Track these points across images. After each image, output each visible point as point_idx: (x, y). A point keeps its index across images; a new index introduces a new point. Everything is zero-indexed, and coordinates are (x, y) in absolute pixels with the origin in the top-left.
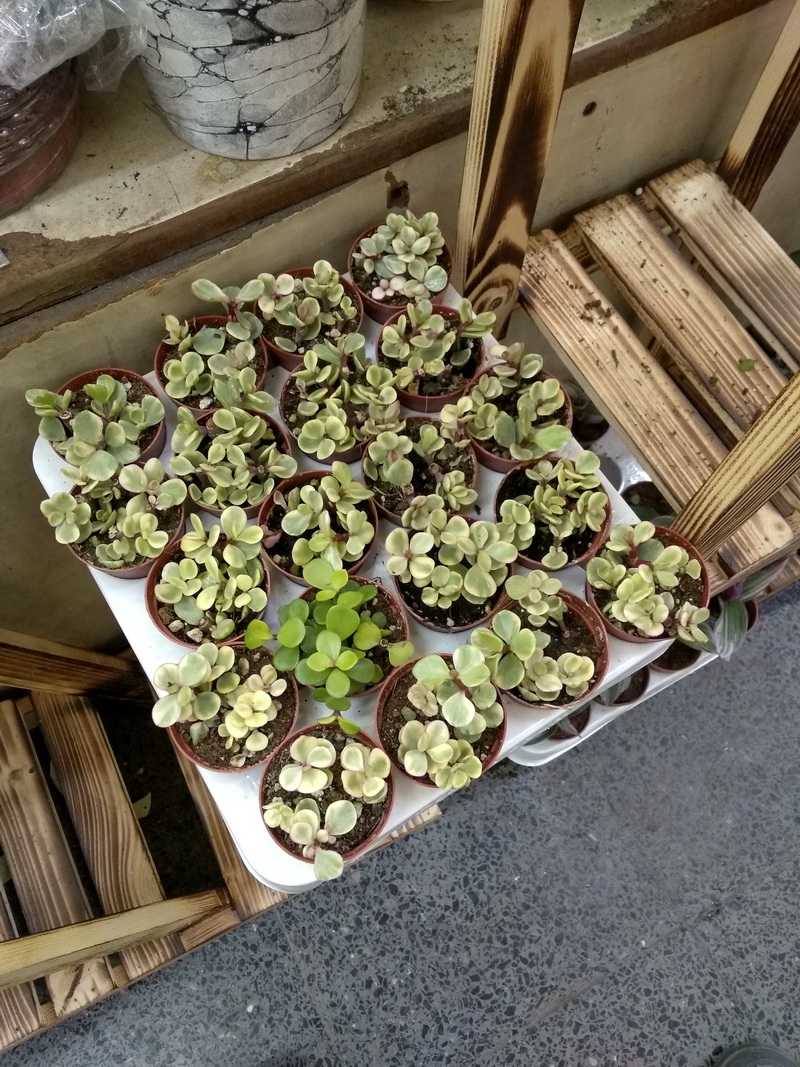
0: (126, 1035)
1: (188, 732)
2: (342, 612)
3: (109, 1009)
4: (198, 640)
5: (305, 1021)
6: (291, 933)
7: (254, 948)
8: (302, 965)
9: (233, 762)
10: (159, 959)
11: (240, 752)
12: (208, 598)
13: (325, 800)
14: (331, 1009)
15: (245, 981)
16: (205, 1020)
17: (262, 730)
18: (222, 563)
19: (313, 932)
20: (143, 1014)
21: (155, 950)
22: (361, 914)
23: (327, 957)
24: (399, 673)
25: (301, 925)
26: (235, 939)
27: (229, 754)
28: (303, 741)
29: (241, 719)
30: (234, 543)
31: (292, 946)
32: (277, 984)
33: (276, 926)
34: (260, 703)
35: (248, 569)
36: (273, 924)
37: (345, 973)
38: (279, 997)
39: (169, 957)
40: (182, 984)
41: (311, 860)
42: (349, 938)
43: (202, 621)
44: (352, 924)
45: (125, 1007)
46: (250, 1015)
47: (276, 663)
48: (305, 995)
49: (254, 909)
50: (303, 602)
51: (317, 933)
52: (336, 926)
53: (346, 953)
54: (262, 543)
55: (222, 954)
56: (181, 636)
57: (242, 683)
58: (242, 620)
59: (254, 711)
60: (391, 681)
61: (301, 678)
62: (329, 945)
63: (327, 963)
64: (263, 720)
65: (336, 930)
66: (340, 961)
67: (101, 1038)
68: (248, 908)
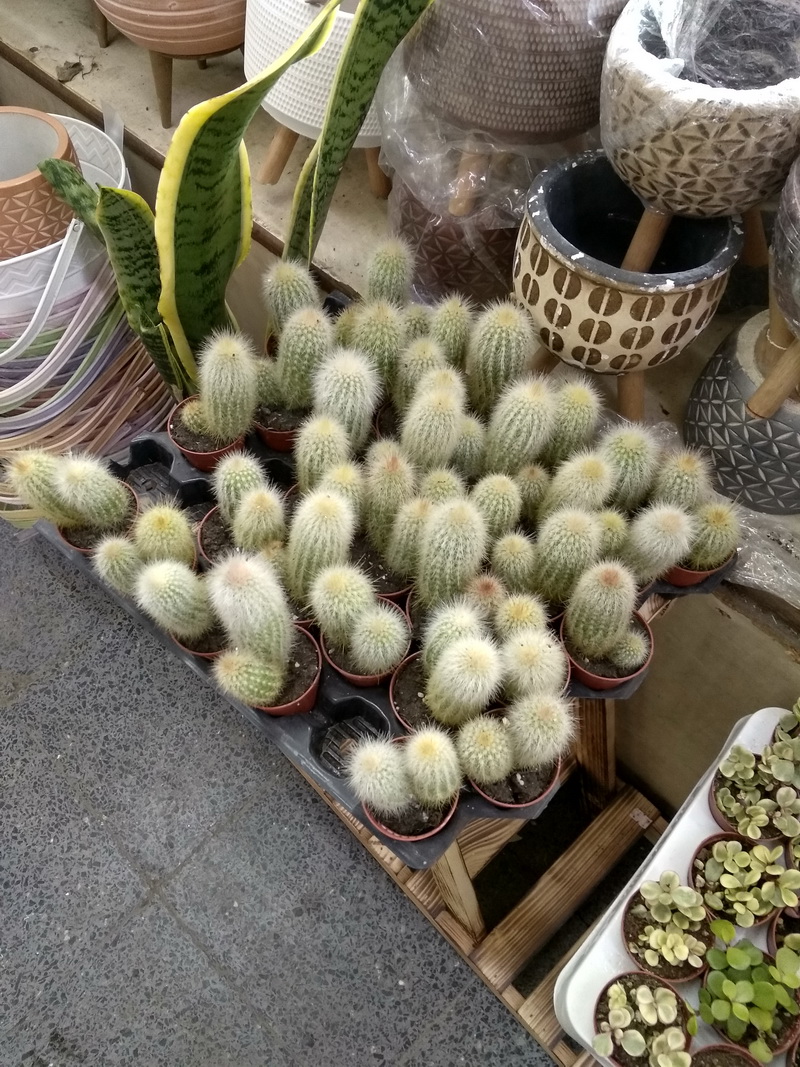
0: (358, 890)
1: (637, 904)
2: (771, 993)
3: (371, 869)
4: (698, 885)
5: (406, 1033)
6: (463, 998)
7: (443, 970)
8: (444, 1016)
9: (631, 945)
10: (424, 901)
11: (640, 947)
12: (730, 882)
13: (637, 1025)
14: (420, 1053)
15: (418, 971)
16: (384, 949)
17: (662, 959)
18: (760, 884)
19: (469, 1017)
20: (375, 897)
21: (429, 895)
22: (495, 1056)
23: (456, 1036)
24: (745, 1054)
25: (471, 1005)
26: (444, 951)
27: (635, 940)
28: (671, 996)
29: (664, 941)
30: (777, 885)
31: (454, 1002)
32: (424, 999)
33: (464, 983)
34: (680, 951)
35: (763, 904)
36: (465, 979)
37: (448, 1057)
38: (416, 1005)
39: (429, 908)
40: (403, 920)
41: (598, 1030)
42: (475, 1051)
43: (712, 883)
44: (485, 1050)
45: (375, 881)
46: (397, 984)
47: (709, 952)
48: (424, 1027)
49: (481, 964)
50: (761, 957)
51: (471, 1021)
52: (479, 1036)
53: (463, 1052)
54: (787, 907)
55: (431, 945)
56: (695, 871)
57: (685, 931)
58: (726, 914)
59: (672, 949)
60: (738, 1050)
61: (711, 977)
62: (464, 1035)
63: (451, 1037)
64: (669, 958)
65: (477, 1037)
66: (455, 1049)
67: (352, 871)
68: (479, 959)
